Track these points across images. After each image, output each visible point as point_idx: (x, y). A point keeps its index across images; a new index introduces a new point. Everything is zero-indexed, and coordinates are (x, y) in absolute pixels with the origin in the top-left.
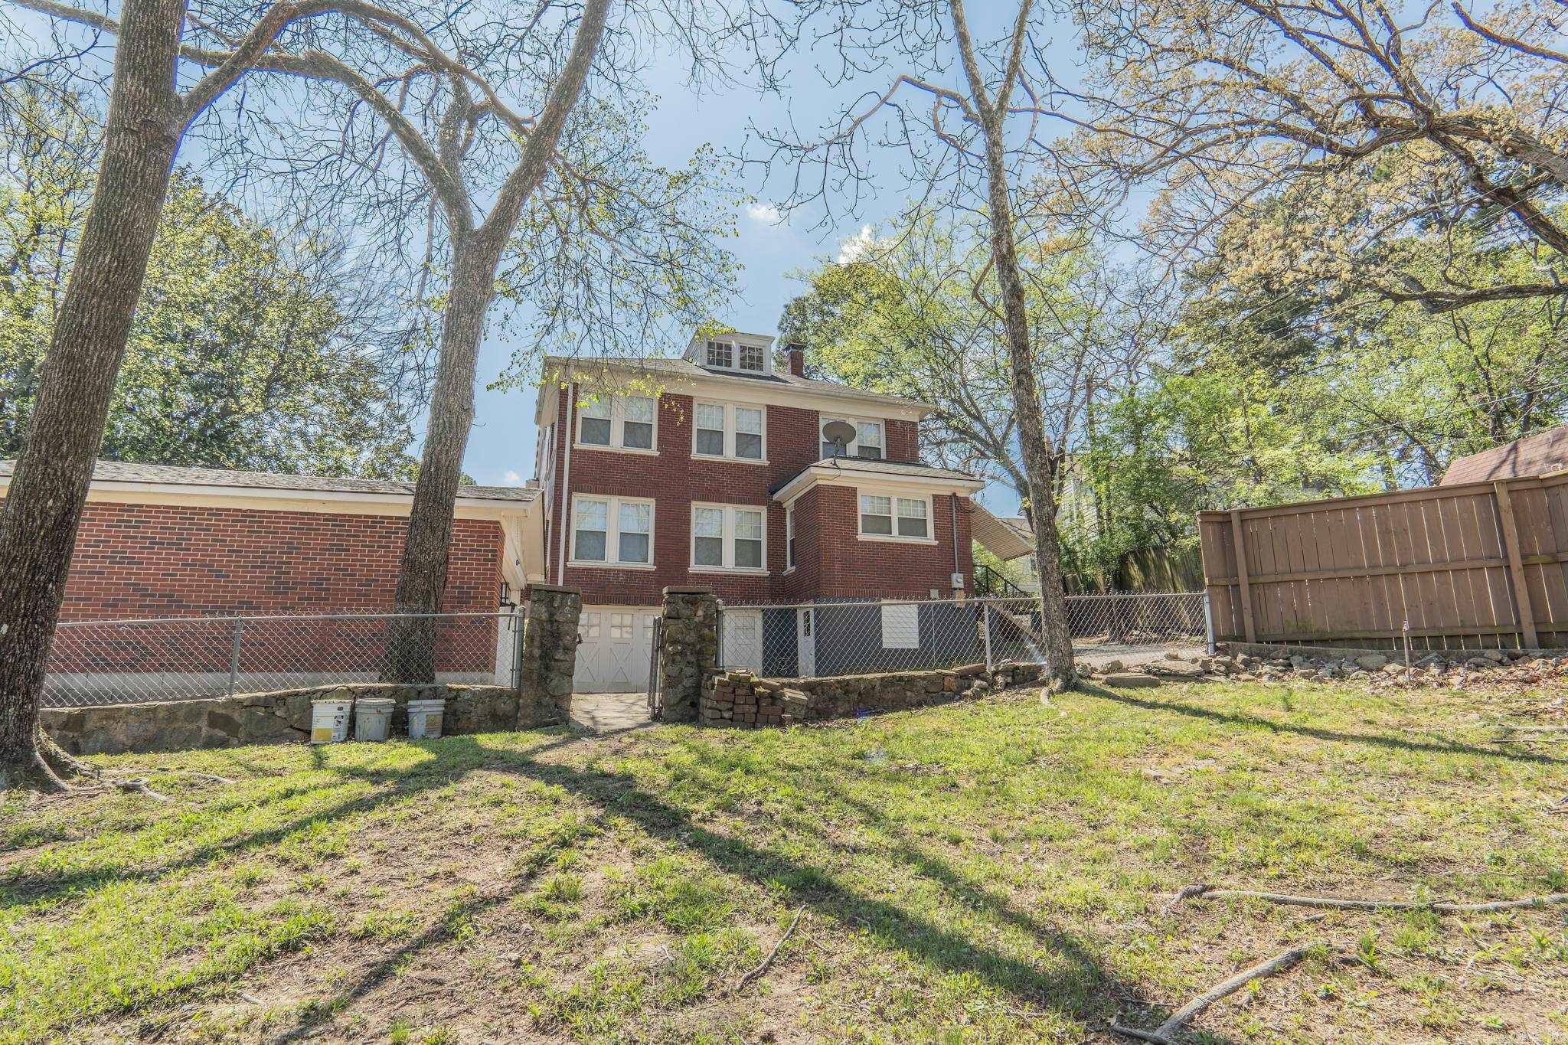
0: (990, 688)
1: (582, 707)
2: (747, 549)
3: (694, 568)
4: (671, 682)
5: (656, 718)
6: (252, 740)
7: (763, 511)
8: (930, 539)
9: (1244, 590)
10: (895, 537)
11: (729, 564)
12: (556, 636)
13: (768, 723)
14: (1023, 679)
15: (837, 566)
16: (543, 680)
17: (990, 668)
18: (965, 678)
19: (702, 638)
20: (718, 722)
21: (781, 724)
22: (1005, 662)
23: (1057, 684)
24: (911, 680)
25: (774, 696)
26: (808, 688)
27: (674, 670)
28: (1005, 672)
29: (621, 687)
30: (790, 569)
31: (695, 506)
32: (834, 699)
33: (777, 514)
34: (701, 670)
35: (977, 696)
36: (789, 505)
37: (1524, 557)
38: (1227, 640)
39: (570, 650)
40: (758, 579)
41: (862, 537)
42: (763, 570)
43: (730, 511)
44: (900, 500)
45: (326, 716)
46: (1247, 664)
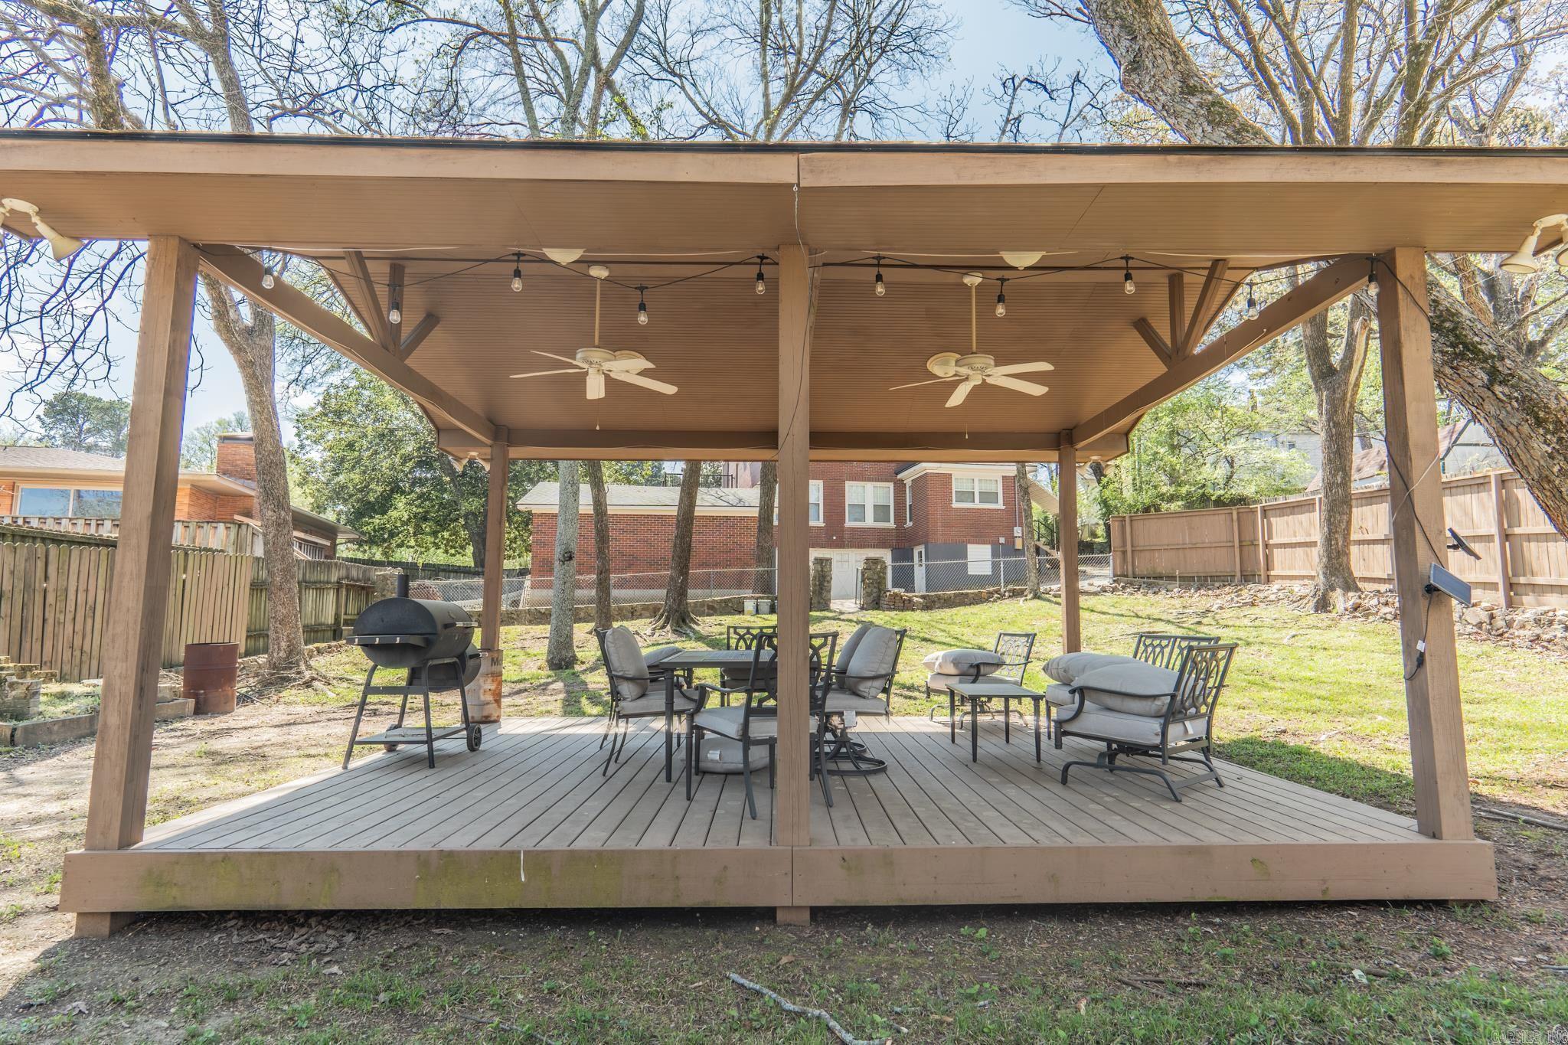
0: (1002, 597)
1: (835, 605)
2: (881, 511)
3: (848, 524)
4: (868, 595)
5: (862, 608)
6: (722, 614)
7: (891, 485)
8: (1000, 505)
9: (1129, 554)
10: (977, 505)
11: (869, 522)
12: (824, 577)
13: (908, 610)
14: (1016, 594)
15: (939, 524)
16: (821, 593)
17: (1003, 590)
18: (991, 594)
19: (880, 577)
20: (889, 609)
21: (913, 610)
22: (1010, 587)
23: (1030, 596)
24: (967, 594)
25: (910, 600)
26: (923, 597)
27: (869, 590)
28: (1009, 591)
29: (846, 597)
30: (909, 524)
31: (848, 484)
32: (934, 602)
33: (900, 487)
34: (880, 590)
35: (995, 601)
36: (908, 483)
37: (1240, 541)
38: (1117, 577)
39: (829, 582)
40: (889, 530)
41: (955, 505)
42: (891, 525)
43: (869, 486)
44: (980, 480)
45: (749, 605)
46: (1124, 588)
